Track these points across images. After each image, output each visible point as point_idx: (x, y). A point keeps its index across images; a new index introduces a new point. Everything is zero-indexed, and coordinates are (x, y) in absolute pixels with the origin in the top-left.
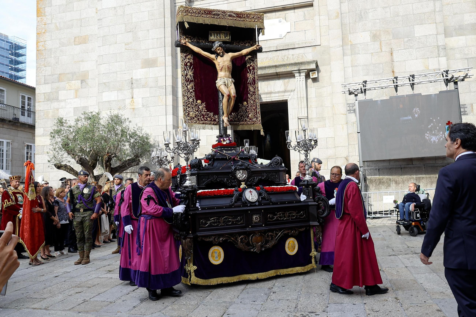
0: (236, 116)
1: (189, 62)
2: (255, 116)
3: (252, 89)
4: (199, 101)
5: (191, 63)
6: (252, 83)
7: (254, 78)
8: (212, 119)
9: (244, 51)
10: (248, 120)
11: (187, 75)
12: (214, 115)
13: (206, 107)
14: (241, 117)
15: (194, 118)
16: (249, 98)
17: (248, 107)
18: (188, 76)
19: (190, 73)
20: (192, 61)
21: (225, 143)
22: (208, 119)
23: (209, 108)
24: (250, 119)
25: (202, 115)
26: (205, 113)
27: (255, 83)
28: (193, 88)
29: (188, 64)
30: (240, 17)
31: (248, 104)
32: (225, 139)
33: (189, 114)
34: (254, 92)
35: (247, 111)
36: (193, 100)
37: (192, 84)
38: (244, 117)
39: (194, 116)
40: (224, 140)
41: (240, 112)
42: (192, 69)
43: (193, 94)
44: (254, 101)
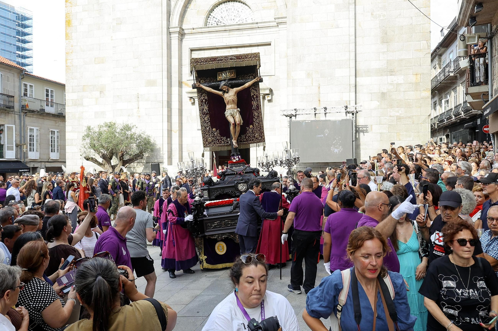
0: (245, 137)
1: (204, 99)
2: (260, 135)
3: (256, 114)
4: (214, 129)
5: (206, 100)
6: (256, 109)
7: (258, 104)
8: (225, 141)
9: (247, 85)
10: (255, 139)
11: (203, 110)
12: (226, 138)
13: (219, 133)
14: (249, 137)
15: (211, 143)
16: (254, 122)
17: (254, 129)
18: (205, 110)
19: (206, 108)
20: (206, 98)
21: (235, 161)
22: (223, 142)
23: (222, 134)
24: (256, 139)
25: (217, 139)
26: (219, 138)
27: (258, 109)
28: (208, 119)
29: (204, 101)
30: (240, 58)
31: (253, 126)
32: (235, 157)
33: (207, 140)
34: (258, 116)
35: (253, 133)
36: (209, 128)
37: (208, 116)
38: (251, 137)
39: (211, 141)
40: (234, 159)
41: (248, 134)
42: (207, 104)
43: (209, 124)
44: (259, 123)
